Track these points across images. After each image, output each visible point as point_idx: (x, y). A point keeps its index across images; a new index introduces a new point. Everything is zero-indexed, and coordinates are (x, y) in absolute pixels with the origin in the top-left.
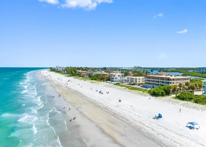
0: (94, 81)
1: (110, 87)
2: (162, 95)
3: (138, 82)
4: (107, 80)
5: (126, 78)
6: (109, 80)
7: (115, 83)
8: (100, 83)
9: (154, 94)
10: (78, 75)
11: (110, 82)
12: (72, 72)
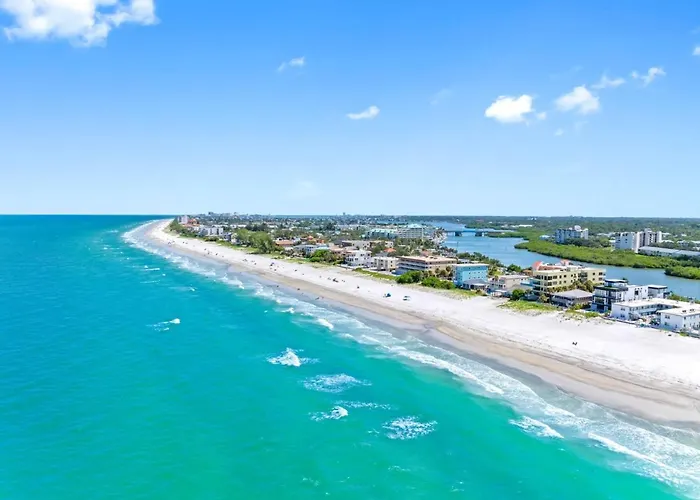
0: (316, 264)
1: (347, 274)
2: (409, 282)
3: (389, 267)
4: (340, 263)
5: (372, 260)
6: (344, 263)
7: (355, 268)
8: (329, 267)
9: (401, 281)
10: (276, 250)
11: (346, 266)
12: (264, 245)
